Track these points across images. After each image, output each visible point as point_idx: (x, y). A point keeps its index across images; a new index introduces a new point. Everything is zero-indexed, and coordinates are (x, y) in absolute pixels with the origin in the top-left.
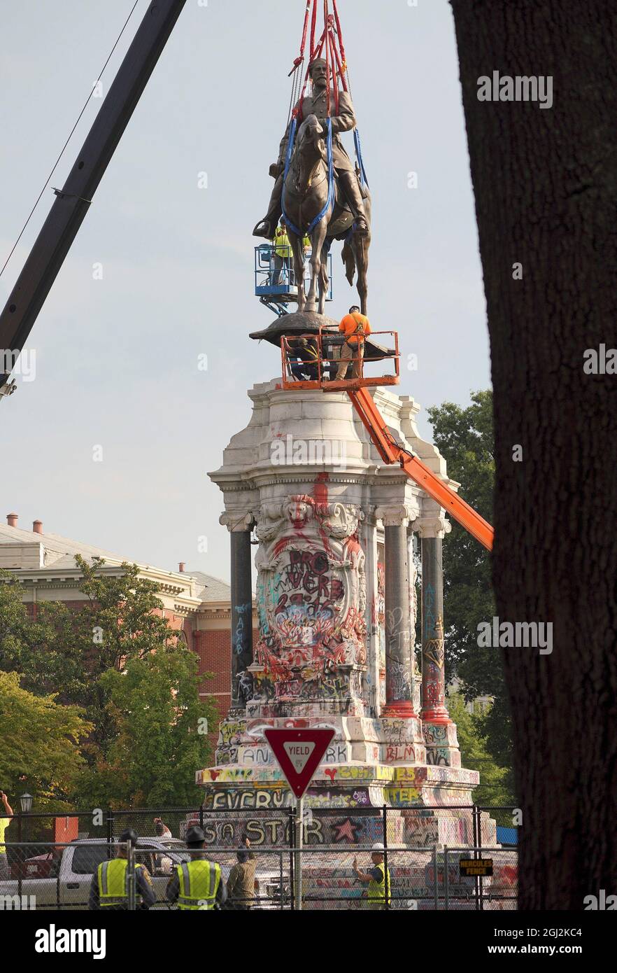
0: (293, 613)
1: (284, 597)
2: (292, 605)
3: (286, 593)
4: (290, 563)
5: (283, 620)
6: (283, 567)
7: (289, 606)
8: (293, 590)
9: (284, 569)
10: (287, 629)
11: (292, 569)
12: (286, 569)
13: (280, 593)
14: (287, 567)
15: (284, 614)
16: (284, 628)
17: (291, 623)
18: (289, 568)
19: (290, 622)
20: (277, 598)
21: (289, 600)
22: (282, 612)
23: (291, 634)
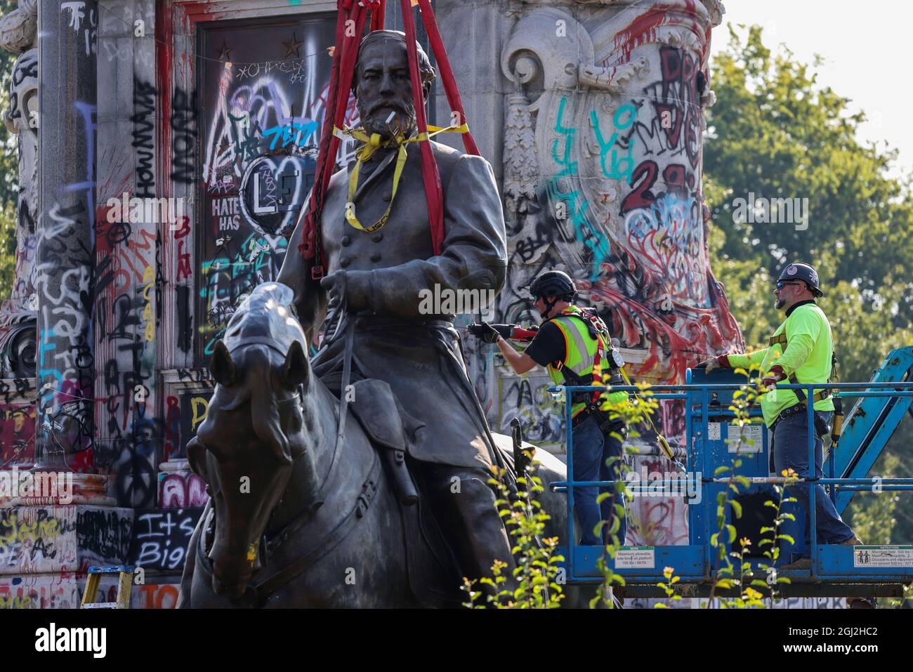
0: (670, 216)
1: (647, 169)
2: (669, 192)
3: (654, 158)
4: (660, 78)
5: (646, 229)
6: (644, 84)
7: (661, 195)
8: (669, 153)
9: (645, 91)
10: (660, 257)
11: (665, 95)
12: (651, 92)
13: (637, 155)
14: (653, 86)
15: (650, 215)
16: (651, 253)
17: (667, 242)
18: (659, 89)
19: (665, 238)
20: (626, 169)
21: (660, 179)
22: (645, 207)
23: (671, 272)
